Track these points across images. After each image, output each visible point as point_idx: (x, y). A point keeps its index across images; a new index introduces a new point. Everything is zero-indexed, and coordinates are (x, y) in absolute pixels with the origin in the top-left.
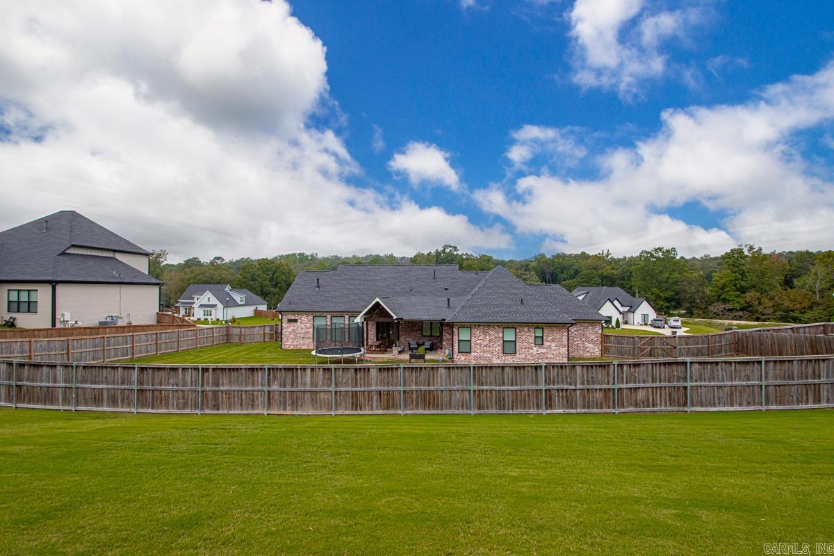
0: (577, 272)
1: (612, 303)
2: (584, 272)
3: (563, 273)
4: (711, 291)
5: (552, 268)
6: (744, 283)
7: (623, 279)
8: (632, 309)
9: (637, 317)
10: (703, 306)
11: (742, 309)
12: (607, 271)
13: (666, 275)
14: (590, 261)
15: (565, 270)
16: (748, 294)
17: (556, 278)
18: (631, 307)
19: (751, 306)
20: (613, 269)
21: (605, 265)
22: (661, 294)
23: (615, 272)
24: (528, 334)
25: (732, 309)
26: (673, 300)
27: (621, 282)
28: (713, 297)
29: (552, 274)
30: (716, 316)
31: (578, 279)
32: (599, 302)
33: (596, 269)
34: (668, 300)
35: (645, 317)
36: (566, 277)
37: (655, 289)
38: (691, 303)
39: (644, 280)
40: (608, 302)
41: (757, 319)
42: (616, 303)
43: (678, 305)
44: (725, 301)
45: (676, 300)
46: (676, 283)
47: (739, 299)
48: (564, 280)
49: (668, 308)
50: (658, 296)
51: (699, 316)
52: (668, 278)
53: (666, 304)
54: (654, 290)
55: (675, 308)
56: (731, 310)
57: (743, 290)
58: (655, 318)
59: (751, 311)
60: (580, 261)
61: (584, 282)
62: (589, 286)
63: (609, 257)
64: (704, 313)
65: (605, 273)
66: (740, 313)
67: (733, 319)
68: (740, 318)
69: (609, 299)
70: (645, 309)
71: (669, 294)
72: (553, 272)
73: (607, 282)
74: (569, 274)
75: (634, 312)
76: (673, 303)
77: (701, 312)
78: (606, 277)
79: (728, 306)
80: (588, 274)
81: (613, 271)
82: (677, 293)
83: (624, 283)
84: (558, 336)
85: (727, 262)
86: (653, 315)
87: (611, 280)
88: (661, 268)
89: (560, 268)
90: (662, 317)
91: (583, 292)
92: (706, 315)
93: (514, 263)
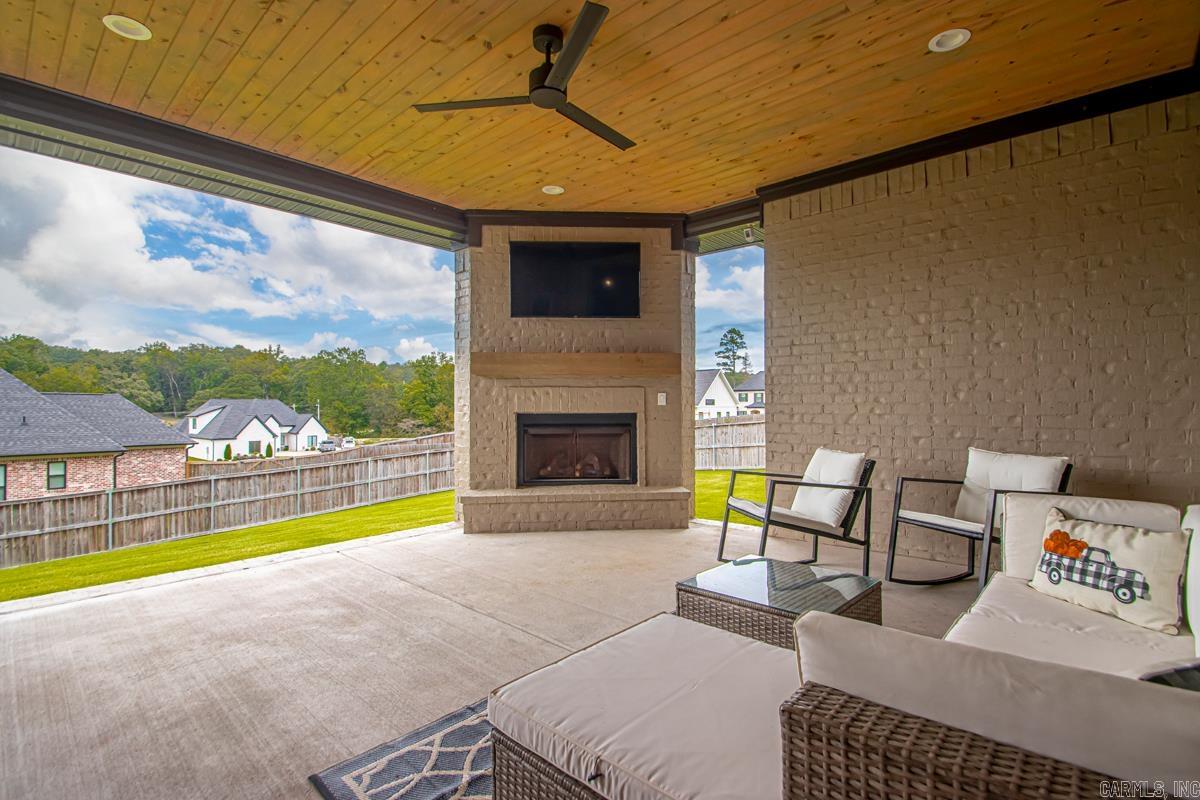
0: (226, 376)
1: (263, 424)
2: (236, 377)
3: (201, 376)
4: (402, 404)
5: (180, 368)
6: (433, 396)
7: (300, 388)
8: (295, 429)
9: (302, 440)
10: (393, 423)
11: (431, 425)
12: (276, 376)
13: (352, 384)
14: (249, 360)
15: (206, 374)
16: (437, 408)
17: (189, 385)
18: (294, 426)
19: (438, 421)
20: (285, 374)
21: (273, 367)
22: (345, 409)
23: (288, 378)
24: (32, 473)
25: (422, 425)
26: (359, 416)
27: (297, 393)
28: (403, 411)
29: (180, 379)
30: (406, 433)
31: (225, 386)
32: (240, 421)
33: (258, 372)
34: (354, 416)
35: (313, 439)
36: (207, 383)
37: (338, 402)
38: (380, 419)
39: (324, 390)
40: (255, 420)
42: (271, 423)
43: (365, 424)
44: (415, 416)
45: (364, 416)
46: (363, 394)
47: (428, 414)
48: (204, 388)
49: (353, 427)
50: (341, 412)
51: (387, 435)
52: (355, 389)
53: (351, 422)
54: (336, 404)
55: (363, 426)
56: (419, 426)
57: (433, 404)
58: (325, 439)
59: (438, 427)
60: (233, 358)
61: (234, 392)
62: (244, 398)
63: (281, 355)
64: (393, 431)
65: (273, 379)
66: (429, 429)
67: (421, 435)
69: (256, 417)
70: (313, 429)
71: (354, 409)
72: (184, 375)
73: (276, 392)
74: (213, 377)
75: (298, 433)
76: (359, 420)
77: (390, 430)
78: (274, 385)
79: (418, 422)
80: (243, 380)
81: (285, 377)
82: (364, 408)
83: (301, 393)
84: (95, 472)
85: (418, 371)
86: (323, 436)
87: (282, 389)
88: (345, 375)
89: (195, 368)
90: (335, 438)
91: (216, 407)
92: (395, 432)
93: (101, 356)
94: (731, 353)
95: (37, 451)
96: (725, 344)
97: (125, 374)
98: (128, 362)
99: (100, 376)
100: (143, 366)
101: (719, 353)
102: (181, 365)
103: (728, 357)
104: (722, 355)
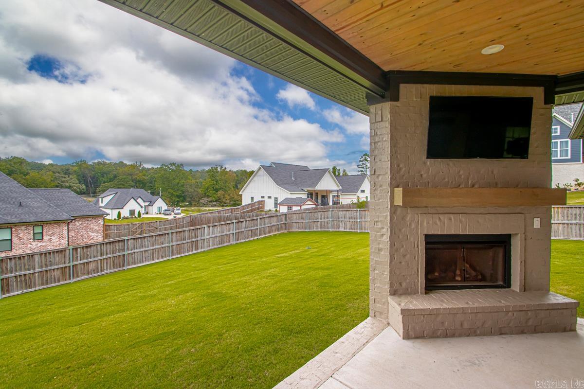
0: (115, 177)
1: (136, 201)
2: (120, 177)
3: (103, 177)
4: (202, 191)
5: (93, 173)
6: (217, 187)
7: (151, 183)
8: (151, 203)
9: (155, 209)
10: (197, 200)
11: (216, 201)
12: (139, 176)
13: (177, 181)
14: (126, 169)
15: (105, 175)
16: (219, 192)
17: (97, 181)
18: (150, 202)
19: (220, 199)
20: (144, 175)
21: (138, 172)
22: (174, 193)
23: (146, 178)
24: (26, 232)
25: (212, 201)
26: (181, 196)
27: (150, 185)
28: (202, 194)
29: (93, 178)
30: (204, 205)
31: (115, 182)
32: (125, 200)
33: (131, 175)
34: (178, 197)
35: (160, 208)
36: (106, 180)
38: (191, 198)
39: (164, 184)
40: (132, 199)
41: (223, 206)
42: (140, 200)
43: (184, 200)
44: (208, 196)
45: (183, 196)
46: (183, 186)
47: (215, 195)
48: (104, 183)
49: (178, 201)
50: (172, 195)
51: (195, 206)
52: (179, 183)
53: (177, 199)
54: (170, 190)
55: (183, 201)
56: (211, 202)
57: (217, 190)
58: (166, 208)
59: (220, 202)
60: (118, 168)
61: (119, 185)
62: (124, 188)
63: (142, 167)
64: (198, 204)
65: (138, 178)
66: (215, 203)
67: (212, 207)
68: (215, 206)
69: (133, 198)
70: (160, 203)
71: (178, 193)
72: (95, 176)
73: (140, 184)
74: (109, 177)
75: (153, 205)
76: (181, 199)
77: (196, 203)
78: (139, 181)
79: (210, 199)
80: (124, 178)
81: (144, 177)
82: (183, 193)
83: (152, 185)
84: (58, 230)
85: (209, 174)
86: (165, 207)
87: (143, 183)
88: (174, 176)
89: (100, 173)
90: (171, 208)
91: (113, 193)
92: (199, 205)
93: (54, 167)
94: (365, 166)
95: (28, 221)
96: (362, 161)
97: (67, 176)
98: (68, 170)
99: (54, 177)
100: (75, 172)
101: (359, 166)
102: (93, 171)
103: (363, 168)
104: (360, 166)
